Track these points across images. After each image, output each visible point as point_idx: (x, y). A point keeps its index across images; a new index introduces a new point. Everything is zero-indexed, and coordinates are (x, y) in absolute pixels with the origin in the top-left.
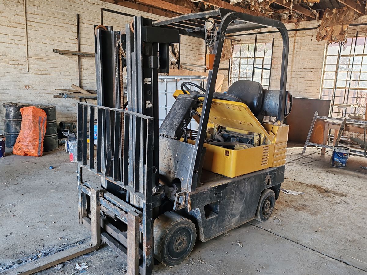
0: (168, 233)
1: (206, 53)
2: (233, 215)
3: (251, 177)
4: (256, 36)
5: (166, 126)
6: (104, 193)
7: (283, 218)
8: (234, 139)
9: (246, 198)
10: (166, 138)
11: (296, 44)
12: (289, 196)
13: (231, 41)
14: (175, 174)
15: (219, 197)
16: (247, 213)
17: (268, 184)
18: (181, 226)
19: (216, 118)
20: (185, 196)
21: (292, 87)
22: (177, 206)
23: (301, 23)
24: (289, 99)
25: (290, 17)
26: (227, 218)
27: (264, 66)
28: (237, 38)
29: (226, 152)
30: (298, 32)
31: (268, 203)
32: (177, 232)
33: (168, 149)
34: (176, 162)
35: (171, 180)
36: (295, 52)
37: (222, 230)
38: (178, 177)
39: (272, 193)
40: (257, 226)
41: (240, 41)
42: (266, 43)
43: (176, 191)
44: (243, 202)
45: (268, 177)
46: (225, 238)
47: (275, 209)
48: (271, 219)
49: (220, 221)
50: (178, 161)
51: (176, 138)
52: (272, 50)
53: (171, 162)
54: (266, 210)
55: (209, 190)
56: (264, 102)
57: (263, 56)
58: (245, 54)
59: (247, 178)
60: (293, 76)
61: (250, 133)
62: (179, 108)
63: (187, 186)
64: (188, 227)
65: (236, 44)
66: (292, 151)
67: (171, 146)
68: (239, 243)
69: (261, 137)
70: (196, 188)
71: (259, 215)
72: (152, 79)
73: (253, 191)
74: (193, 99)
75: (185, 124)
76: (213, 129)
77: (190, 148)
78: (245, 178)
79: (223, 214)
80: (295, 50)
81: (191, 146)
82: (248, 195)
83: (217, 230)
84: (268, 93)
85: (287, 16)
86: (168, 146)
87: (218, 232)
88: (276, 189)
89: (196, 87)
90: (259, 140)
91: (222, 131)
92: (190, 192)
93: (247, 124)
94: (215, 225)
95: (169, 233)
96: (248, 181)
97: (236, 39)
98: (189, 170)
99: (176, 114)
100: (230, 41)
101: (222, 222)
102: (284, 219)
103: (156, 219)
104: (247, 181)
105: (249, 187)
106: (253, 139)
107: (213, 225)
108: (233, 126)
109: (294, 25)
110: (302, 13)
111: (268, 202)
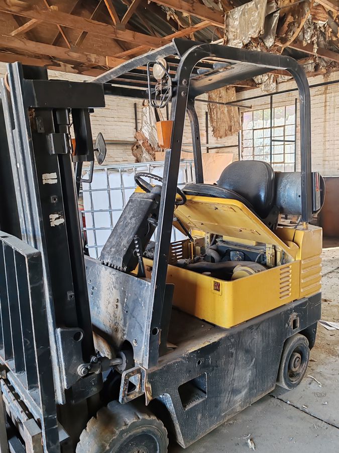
0: (107, 451)
1: (207, 127)
2: (235, 392)
3: (262, 322)
4: (271, 98)
5: (111, 248)
6: (7, 373)
7: (326, 379)
8: (236, 255)
9: (256, 359)
10: (110, 269)
11: (328, 104)
12: (333, 334)
13: (239, 108)
14: (124, 332)
15: (205, 366)
16: (261, 381)
17: (295, 327)
18: (136, 431)
19: (202, 224)
20: (140, 376)
21: (327, 162)
22: (124, 397)
23: (332, 74)
24: (318, 185)
25: (316, 68)
26: (225, 398)
27: (286, 137)
28: (247, 103)
29: (214, 284)
30: (330, 86)
31: (298, 357)
32: (127, 445)
33: (114, 289)
34: (126, 312)
35: (119, 343)
36: (327, 114)
37: (217, 421)
38: (129, 340)
39: (302, 341)
40: (280, 400)
41: (251, 107)
42: (287, 107)
43: (125, 365)
44: (251, 365)
45: (294, 316)
46: (225, 431)
47: (311, 361)
48: (304, 382)
49: (212, 406)
50: (128, 310)
51: (125, 269)
52: (294, 115)
53: (119, 311)
54: (294, 370)
55: (184, 358)
56: (278, 192)
57: (284, 124)
58: (259, 124)
59: (256, 325)
60: (327, 147)
61: (259, 244)
62: (130, 216)
63: (142, 356)
64: (150, 431)
65: (246, 112)
66: (334, 253)
67: (117, 284)
68: (249, 440)
69: (277, 250)
70: (160, 359)
71: (283, 380)
72: (58, 175)
73: (268, 345)
74: (151, 200)
75: (137, 244)
76: (204, 238)
77: (144, 287)
78: (252, 326)
79: (216, 393)
80: (327, 111)
81: (145, 284)
82: (261, 352)
83: (208, 423)
84: (283, 177)
85: (312, 67)
86: (113, 282)
87: (210, 426)
88: (309, 334)
89: (156, 179)
90: (274, 254)
91: (217, 242)
92: (147, 368)
93: (250, 232)
94: (203, 415)
95: (110, 450)
96: (258, 330)
97: (246, 105)
98: (144, 327)
99: (126, 226)
100: (237, 108)
101: (216, 406)
102: (328, 382)
103: (93, 417)
104: (257, 328)
105: (260, 339)
106: (265, 253)
107: (199, 416)
108: (229, 233)
109: (323, 77)
110: (332, 60)
111: (298, 355)
